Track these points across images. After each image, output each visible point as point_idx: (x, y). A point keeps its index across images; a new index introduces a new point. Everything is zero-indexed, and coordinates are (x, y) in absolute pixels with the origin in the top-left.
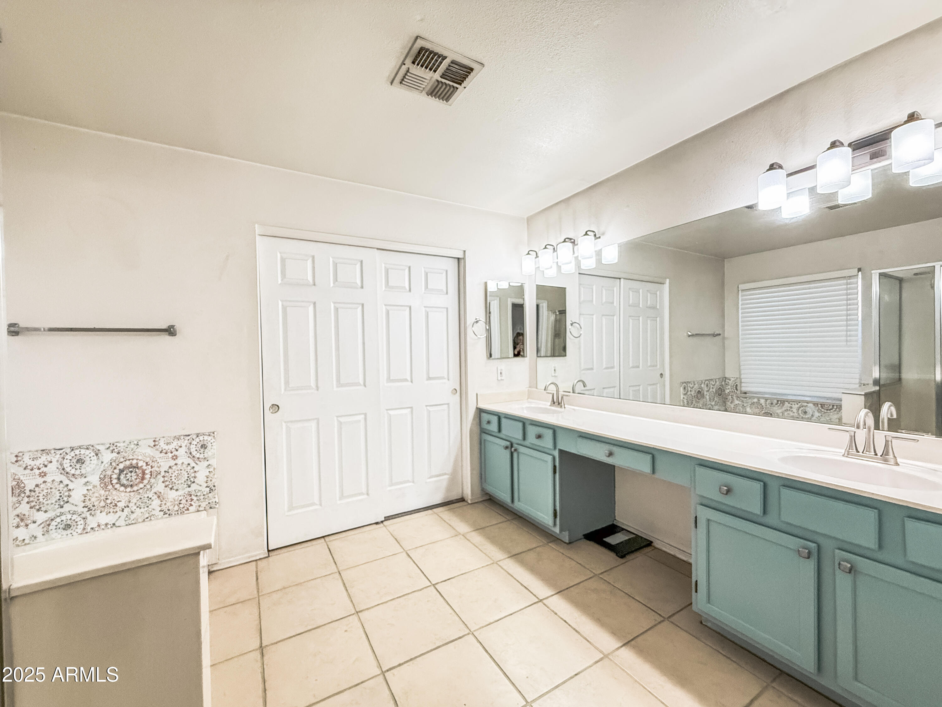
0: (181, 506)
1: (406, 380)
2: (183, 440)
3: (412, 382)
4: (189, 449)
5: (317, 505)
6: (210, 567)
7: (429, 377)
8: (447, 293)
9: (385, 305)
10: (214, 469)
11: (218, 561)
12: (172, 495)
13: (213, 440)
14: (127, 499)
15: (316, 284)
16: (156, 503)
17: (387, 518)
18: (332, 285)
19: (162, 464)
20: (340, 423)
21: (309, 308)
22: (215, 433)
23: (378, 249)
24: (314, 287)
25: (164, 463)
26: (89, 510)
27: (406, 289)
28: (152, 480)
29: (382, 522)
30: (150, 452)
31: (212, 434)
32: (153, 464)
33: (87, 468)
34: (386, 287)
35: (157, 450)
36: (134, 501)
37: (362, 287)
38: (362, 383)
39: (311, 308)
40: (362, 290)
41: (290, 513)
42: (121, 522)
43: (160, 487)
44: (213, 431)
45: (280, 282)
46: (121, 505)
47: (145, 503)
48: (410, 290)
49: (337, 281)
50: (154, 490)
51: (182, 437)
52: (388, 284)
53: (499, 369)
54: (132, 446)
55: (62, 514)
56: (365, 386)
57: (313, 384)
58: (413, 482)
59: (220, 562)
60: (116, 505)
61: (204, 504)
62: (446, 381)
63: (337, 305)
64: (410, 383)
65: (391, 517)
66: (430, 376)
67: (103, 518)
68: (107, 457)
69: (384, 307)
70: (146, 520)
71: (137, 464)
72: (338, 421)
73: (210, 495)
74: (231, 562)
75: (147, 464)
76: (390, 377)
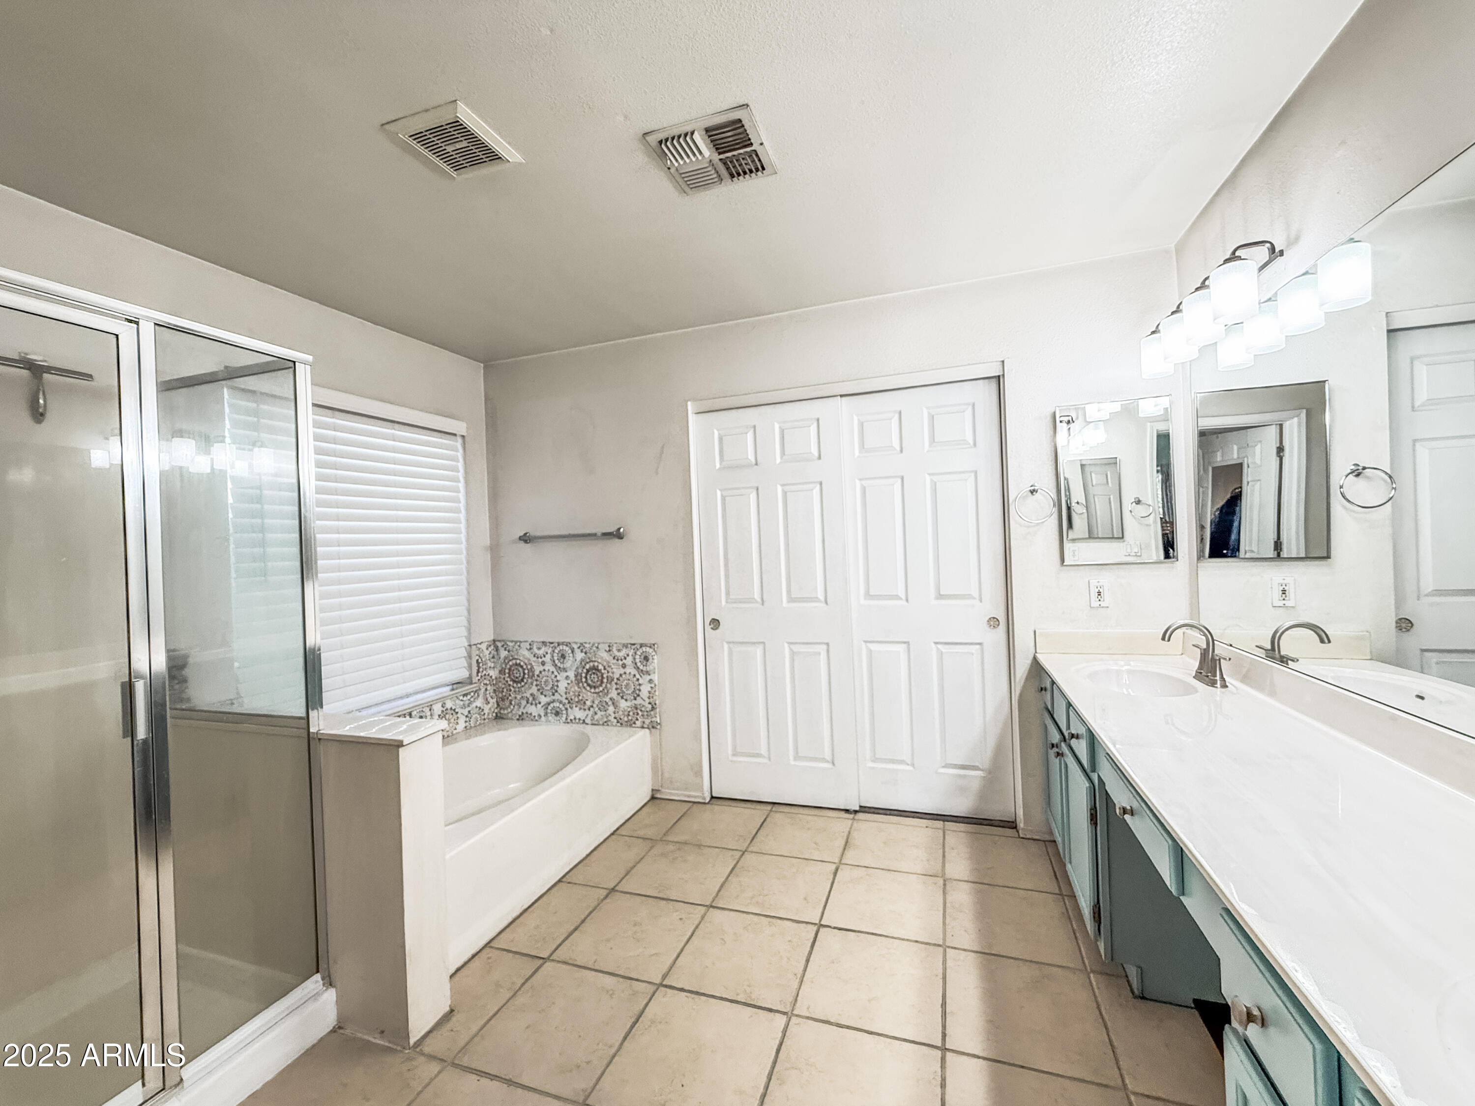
0: (630, 718)
1: (897, 597)
2: (629, 649)
3: (907, 600)
4: (635, 659)
5: (764, 757)
6: (654, 793)
7: (940, 595)
8: (975, 444)
9: (860, 480)
10: (655, 685)
11: (660, 789)
12: (623, 704)
13: (654, 653)
14: (592, 699)
15: (758, 463)
16: (611, 709)
17: (864, 809)
18: (778, 461)
19: (615, 670)
20: (793, 653)
21: (751, 496)
22: (656, 646)
23: (841, 396)
24: (756, 467)
25: (617, 672)
26: (569, 703)
27: (895, 449)
28: (609, 685)
29: (856, 812)
30: (605, 655)
31: (652, 646)
32: (609, 669)
33: (568, 664)
34: (860, 452)
35: (611, 655)
36: (596, 702)
37: (820, 458)
38: (822, 598)
39: (753, 496)
40: (820, 461)
41: (735, 759)
42: (588, 721)
43: (613, 694)
44: (653, 643)
45: (718, 466)
46: (588, 703)
47: (603, 707)
48: (901, 451)
49: (784, 454)
50: (609, 696)
51: (629, 646)
52: (863, 446)
53: (1094, 583)
54: (594, 648)
55: (554, 701)
56: (826, 603)
57: (757, 597)
58: (913, 765)
59: (663, 790)
60: (585, 703)
61: (647, 721)
62: (977, 602)
63: (787, 488)
64: (905, 603)
65: (873, 810)
66: (942, 593)
67: (578, 713)
68: (580, 656)
69: (857, 482)
70: (605, 724)
71: (598, 666)
72: (791, 650)
73: (652, 713)
74: (671, 794)
75: (605, 669)
76: (868, 592)
